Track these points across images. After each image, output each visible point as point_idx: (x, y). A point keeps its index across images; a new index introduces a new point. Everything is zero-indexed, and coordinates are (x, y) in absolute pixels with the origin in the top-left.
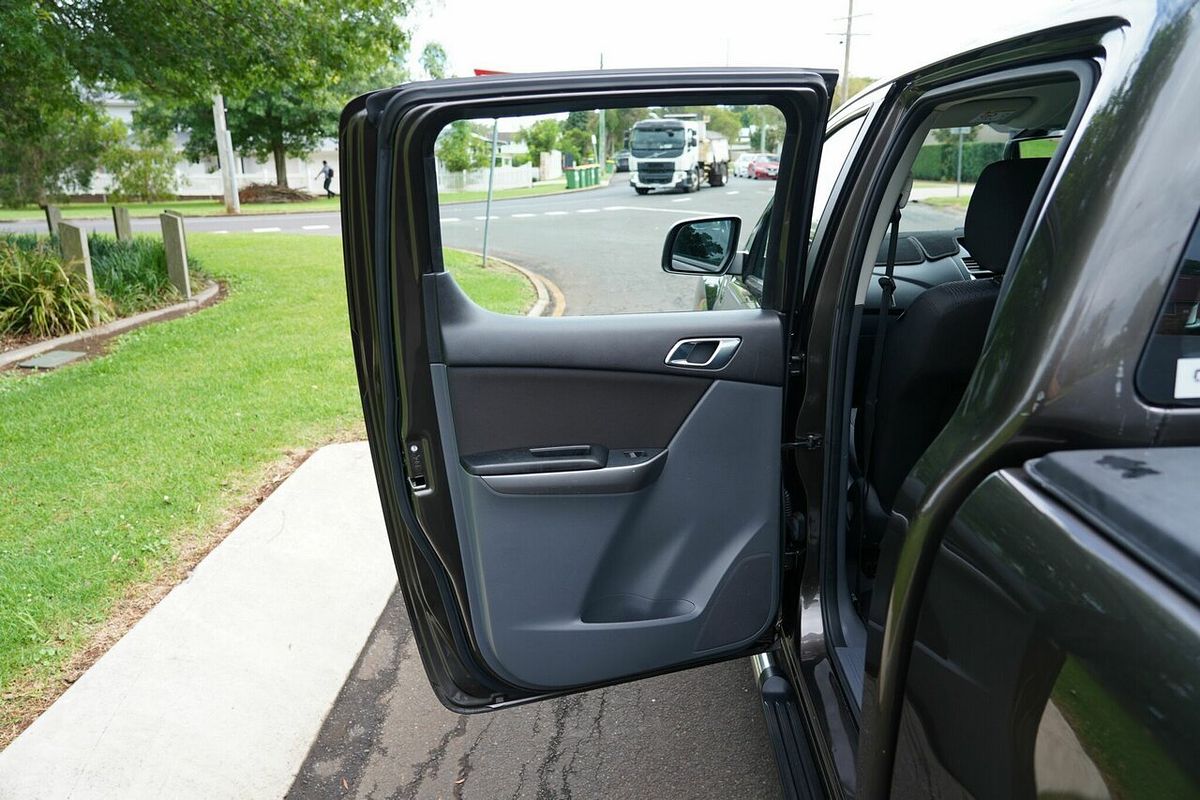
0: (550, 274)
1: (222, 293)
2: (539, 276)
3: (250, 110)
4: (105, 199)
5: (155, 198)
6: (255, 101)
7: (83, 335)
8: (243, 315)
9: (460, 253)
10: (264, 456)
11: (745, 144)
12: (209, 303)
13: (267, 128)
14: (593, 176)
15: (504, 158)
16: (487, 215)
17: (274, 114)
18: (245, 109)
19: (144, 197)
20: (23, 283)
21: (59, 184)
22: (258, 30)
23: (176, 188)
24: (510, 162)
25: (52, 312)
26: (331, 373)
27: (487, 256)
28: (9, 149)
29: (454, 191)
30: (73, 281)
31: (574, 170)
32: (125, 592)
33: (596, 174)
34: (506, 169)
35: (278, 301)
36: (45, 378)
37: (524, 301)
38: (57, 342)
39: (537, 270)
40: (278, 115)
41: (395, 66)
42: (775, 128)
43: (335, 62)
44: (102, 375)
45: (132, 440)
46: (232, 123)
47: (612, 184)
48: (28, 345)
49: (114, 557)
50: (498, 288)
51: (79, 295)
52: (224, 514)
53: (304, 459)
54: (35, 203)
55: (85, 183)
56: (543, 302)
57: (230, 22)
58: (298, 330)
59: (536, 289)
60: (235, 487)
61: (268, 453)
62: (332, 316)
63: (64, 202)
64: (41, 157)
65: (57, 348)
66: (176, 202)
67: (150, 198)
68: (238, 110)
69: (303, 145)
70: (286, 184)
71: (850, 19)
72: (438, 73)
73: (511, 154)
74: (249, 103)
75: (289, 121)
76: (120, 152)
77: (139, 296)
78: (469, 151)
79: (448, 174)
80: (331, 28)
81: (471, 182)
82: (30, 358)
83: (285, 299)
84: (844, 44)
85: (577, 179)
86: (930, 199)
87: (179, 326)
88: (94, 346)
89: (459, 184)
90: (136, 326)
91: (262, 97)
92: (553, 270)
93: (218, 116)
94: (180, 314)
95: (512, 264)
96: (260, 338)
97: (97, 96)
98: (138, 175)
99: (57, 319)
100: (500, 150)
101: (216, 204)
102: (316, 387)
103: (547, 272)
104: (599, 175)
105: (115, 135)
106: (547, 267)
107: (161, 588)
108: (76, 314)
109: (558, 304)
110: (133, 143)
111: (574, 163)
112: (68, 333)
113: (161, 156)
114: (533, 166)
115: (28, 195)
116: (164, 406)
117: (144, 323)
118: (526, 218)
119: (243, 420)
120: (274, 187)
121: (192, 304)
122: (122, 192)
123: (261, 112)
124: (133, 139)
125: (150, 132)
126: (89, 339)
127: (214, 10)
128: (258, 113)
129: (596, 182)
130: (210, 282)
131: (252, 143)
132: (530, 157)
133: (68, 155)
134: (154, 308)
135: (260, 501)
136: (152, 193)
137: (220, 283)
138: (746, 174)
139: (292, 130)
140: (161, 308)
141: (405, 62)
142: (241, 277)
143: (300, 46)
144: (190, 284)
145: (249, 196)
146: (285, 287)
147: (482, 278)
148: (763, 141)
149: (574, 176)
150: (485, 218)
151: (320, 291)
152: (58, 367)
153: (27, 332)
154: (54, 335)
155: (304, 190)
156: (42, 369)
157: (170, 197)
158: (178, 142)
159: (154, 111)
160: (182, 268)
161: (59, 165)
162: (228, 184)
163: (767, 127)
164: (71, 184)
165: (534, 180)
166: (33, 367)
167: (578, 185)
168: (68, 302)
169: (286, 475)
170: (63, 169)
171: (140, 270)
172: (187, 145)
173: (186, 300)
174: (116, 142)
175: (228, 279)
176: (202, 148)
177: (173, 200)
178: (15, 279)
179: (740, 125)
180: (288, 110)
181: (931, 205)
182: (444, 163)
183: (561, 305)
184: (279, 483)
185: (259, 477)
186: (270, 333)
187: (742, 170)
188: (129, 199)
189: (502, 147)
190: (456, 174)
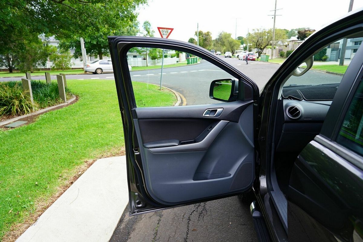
0: (181, 92)
1: (77, 99)
2: (178, 93)
3: (92, 42)
4: (51, 69)
5: (65, 69)
6: (93, 39)
7: (28, 115)
8: (81, 108)
9: (153, 85)
10: (77, 163)
11: (242, 50)
12: (72, 103)
13: (97, 47)
14: (195, 60)
15: (168, 55)
16: (161, 73)
17: (99, 43)
18: (90, 42)
19: (62, 69)
20: (9, 98)
21: (37, 65)
23: (71, 66)
24: (170, 56)
25: (18, 108)
26: (106, 129)
27: (161, 86)
28: (22, 55)
29: (153, 65)
30: (25, 97)
31: (189, 59)
32: (11, 228)
33: (196, 60)
34: (169, 58)
35: (93, 103)
36: (11, 131)
37: (173, 102)
38: (19, 118)
39: (177, 91)
40: (100, 43)
41: (135, 28)
42: (251, 45)
44: (29, 130)
45: (32, 157)
46: (86, 46)
47: (201, 63)
48: (10, 119)
49: (10, 211)
50: (165, 97)
51: (27, 102)
52: (58, 188)
53: (91, 164)
54: (30, 71)
55: (44, 65)
56: (179, 102)
57: (81, 14)
58: (97, 113)
59: (177, 97)
60: (64, 177)
61: (79, 162)
62: (109, 108)
63: (38, 71)
64: (31, 57)
65: (19, 120)
66: (71, 70)
67: (63, 69)
68: (88, 42)
69: (108, 52)
71: (275, 11)
72: (148, 30)
73: (170, 54)
74: (92, 40)
75: (103, 45)
76: (55, 55)
77: (49, 101)
78: (158, 53)
79: (151, 60)
81: (158, 63)
82: (9, 124)
83: (96, 102)
84: (274, 18)
85: (190, 61)
87: (60, 112)
88: (31, 119)
89: (154, 63)
90: (46, 112)
91: (96, 38)
92: (183, 91)
93: (82, 44)
94: (62, 107)
95: (169, 89)
96: (85, 116)
97: (48, 39)
98: (60, 62)
99: (20, 110)
100: (167, 53)
101: (82, 70)
102: (100, 135)
103: (180, 91)
104: (197, 60)
105: (54, 50)
106: (181, 90)
107: (26, 225)
108: (26, 108)
109: (184, 103)
110: (59, 53)
111: (190, 56)
112: (23, 114)
113: (67, 56)
114: (177, 57)
115: (28, 69)
116: (47, 142)
117: (48, 111)
118: (174, 74)
119: (72, 148)
121: (66, 104)
122: (55, 67)
123: (95, 43)
124: (59, 51)
125: (63, 49)
126: (30, 116)
127: (75, 10)
128: (94, 43)
129: (196, 62)
130: (74, 96)
131: (93, 52)
132: (176, 55)
133: (39, 57)
134: (53, 105)
135: (72, 183)
136: (64, 67)
137: (76, 96)
138: (243, 59)
139: (104, 48)
140: (55, 105)
141: (138, 27)
142: (84, 94)
144: (66, 97)
146: (96, 97)
147: (159, 94)
148: (248, 49)
149: (189, 60)
150: (161, 74)
151: (107, 99)
152: (16, 127)
153: (10, 114)
154: (19, 115)
156: (12, 128)
157: (69, 69)
158: (71, 52)
159: (64, 43)
160: (64, 92)
161: (36, 60)
163: (249, 44)
164: (40, 65)
165: (177, 62)
166: (9, 127)
167: (190, 63)
168: (23, 104)
169: (84, 171)
170: (38, 61)
171: (49, 93)
172: (74, 53)
173: (64, 102)
174: (54, 52)
175: (79, 95)
176: (78, 54)
177: (70, 69)
178: (7, 97)
179: (240, 44)
180: (103, 42)
182: (150, 57)
183: (185, 103)
184: (80, 175)
185: (73, 172)
186: (88, 114)
187: (241, 58)
188: (57, 69)
189: (168, 52)
190: (154, 60)
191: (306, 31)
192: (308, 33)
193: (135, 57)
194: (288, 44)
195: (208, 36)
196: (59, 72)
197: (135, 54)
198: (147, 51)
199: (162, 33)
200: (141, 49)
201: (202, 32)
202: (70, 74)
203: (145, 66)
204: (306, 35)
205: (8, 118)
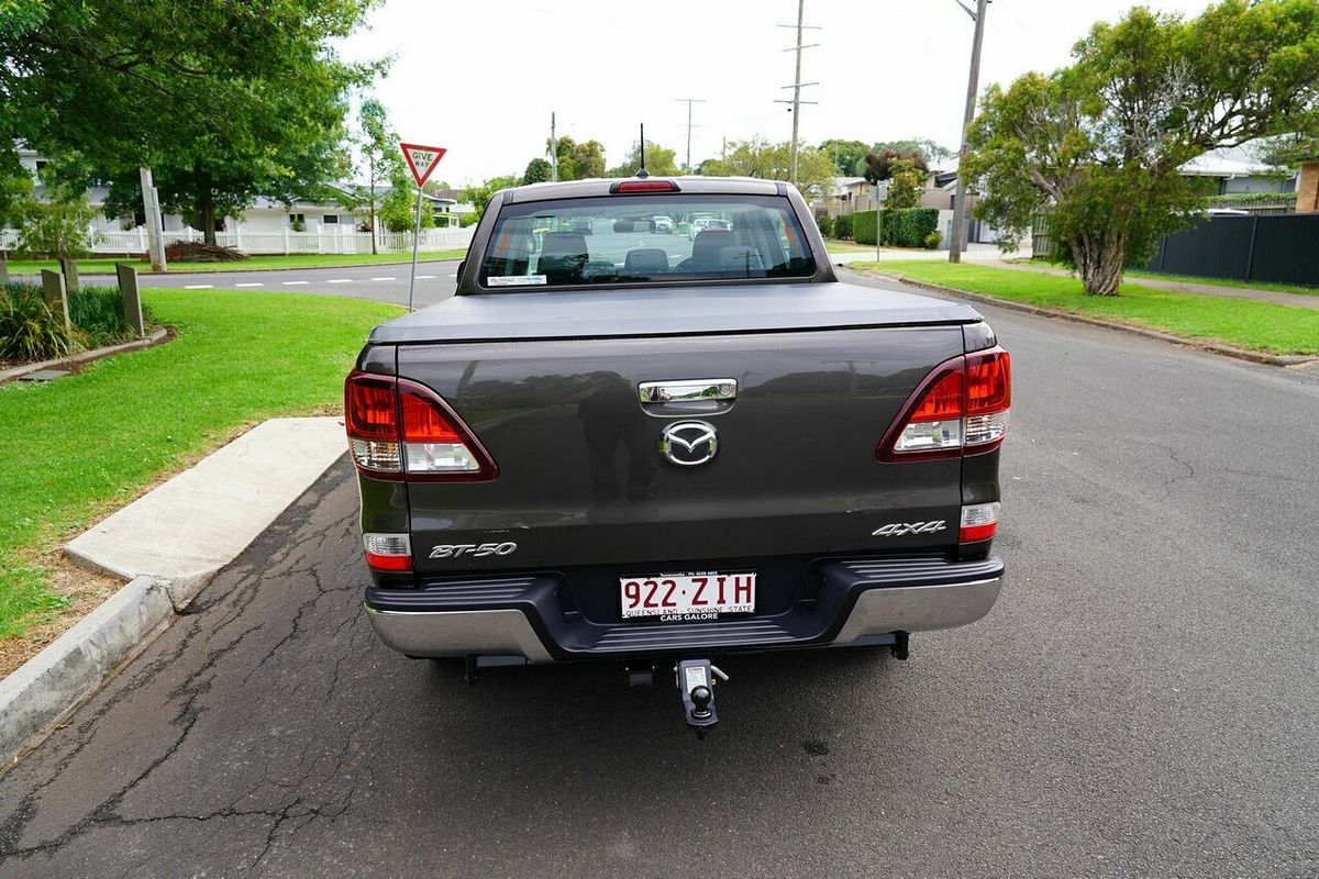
1: (170, 336)
3: (177, 166)
4: (11, 256)
5: (68, 256)
7: (65, 360)
8: (195, 348)
10: (230, 424)
12: (161, 341)
13: (195, 184)
15: (451, 218)
17: (203, 170)
18: (172, 165)
19: (53, 254)
20: (14, 317)
22: (207, 110)
23: (90, 245)
24: (458, 222)
25: (38, 340)
29: (397, 251)
30: (54, 316)
32: (155, 474)
34: (453, 229)
35: (224, 340)
36: (45, 386)
38: (46, 363)
40: (207, 171)
43: (275, 137)
45: (133, 414)
46: (158, 178)
51: (59, 328)
52: (207, 448)
58: (244, 357)
61: (233, 423)
65: (47, 368)
67: (62, 255)
69: (234, 203)
70: (214, 241)
71: (797, 88)
72: (379, 131)
73: (459, 214)
75: (219, 178)
76: (28, 206)
77: (102, 334)
78: (412, 211)
79: (388, 234)
80: (271, 111)
82: (26, 374)
83: (230, 339)
84: (792, 111)
86: (852, 263)
87: (142, 355)
88: (74, 367)
89: (401, 245)
90: (102, 356)
93: (144, 172)
96: (214, 363)
98: (47, 230)
99: (42, 347)
100: (448, 210)
101: (141, 262)
108: (57, 343)
110: (42, 196)
112: (51, 358)
113: (74, 211)
117: (108, 355)
120: (201, 245)
121: (147, 342)
122: (28, 249)
123: (189, 168)
124: (41, 193)
125: (67, 187)
126: (67, 364)
128: (186, 169)
130: (160, 326)
131: (178, 200)
134: (115, 343)
135: (231, 442)
136: (62, 250)
137: (168, 327)
139: (222, 187)
140: (121, 344)
142: (186, 323)
143: (245, 125)
144: (144, 326)
145: (174, 255)
146: (227, 330)
154: (39, 360)
155: (234, 249)
156: (41, 381)
157: (83, 255)
158: (95, 199)
159: (74, 165)
160: (138, 313)
162: (155, 241)
166: (33, 380)
168: (51, 333)
171: (101, 312)
172: (106, 200)
173: (141, 339)
175: (174, 325)
176: (126, 206)
178: (7, 314)
180: (218, 167)
181: (852, 269)
182: (386, 223)
185: (227, 433)
186: (221, 360)
188: (36, 257)
189: (451, 207)
190: (398, 235)
191: (888, 155)
192: (892, 164)
193: (330, 219)
194: (850, 194)
195: (591, 155)
196: (41, 264)
197: (330, 210)
198: (375, 203)
199: (414, 161)
200: (353, 195)
201: (570, 142)
202: (99, 274)
203: (367, 254)
204: (890, 169)
205: (14, 364)
